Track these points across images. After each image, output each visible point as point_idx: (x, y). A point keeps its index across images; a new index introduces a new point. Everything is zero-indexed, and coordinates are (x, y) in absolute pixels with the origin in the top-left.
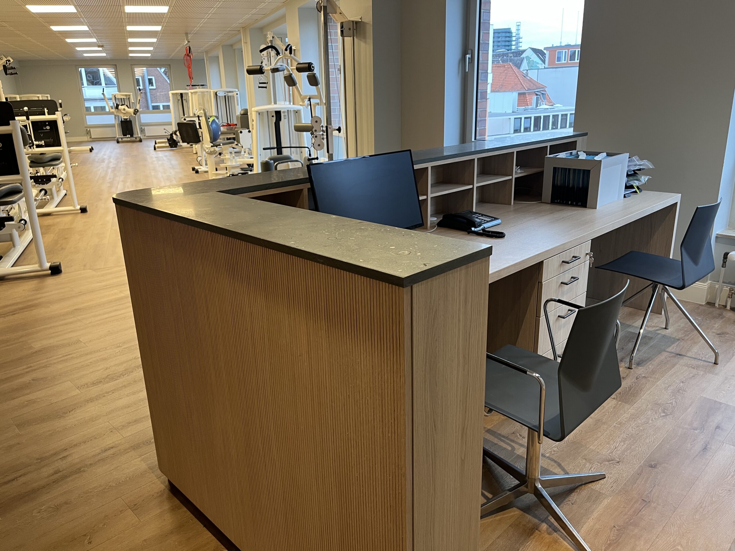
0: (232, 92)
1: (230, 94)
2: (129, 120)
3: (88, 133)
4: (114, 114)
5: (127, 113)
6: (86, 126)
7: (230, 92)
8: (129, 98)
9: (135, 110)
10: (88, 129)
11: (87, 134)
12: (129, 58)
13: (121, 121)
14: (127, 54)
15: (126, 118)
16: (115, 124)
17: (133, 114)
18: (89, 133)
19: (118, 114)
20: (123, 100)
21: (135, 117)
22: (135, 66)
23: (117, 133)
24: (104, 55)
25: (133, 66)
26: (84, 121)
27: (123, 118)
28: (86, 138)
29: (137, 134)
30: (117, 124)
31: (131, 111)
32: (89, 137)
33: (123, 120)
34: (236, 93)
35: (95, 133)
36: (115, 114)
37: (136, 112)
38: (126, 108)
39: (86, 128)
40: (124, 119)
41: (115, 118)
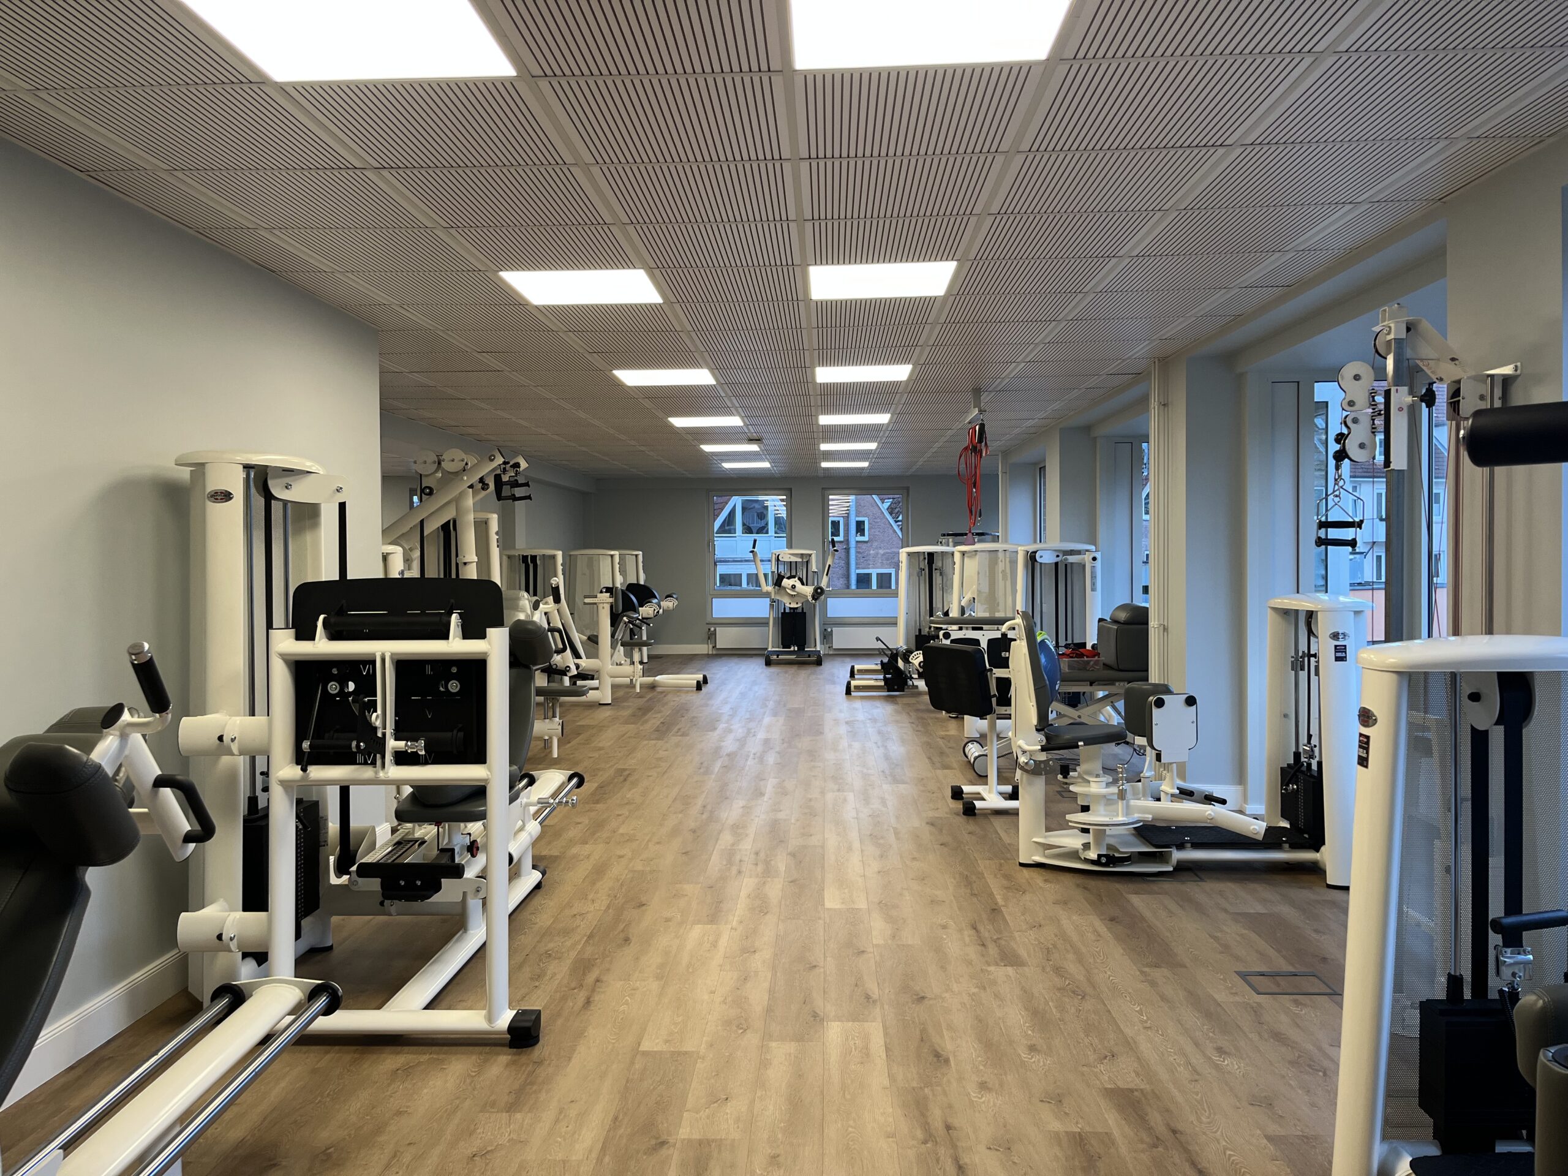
0: (1079, 552)
1: (1072, 559)
2: (800, 610)
3: (711, 637)
4: (770, 597)
5: (799, 595)
6: (709, 620)
7: (1072, 552)
8: (807, 562)
9: (816, 590)
10: (712, 629)
11: (709, 638)
12: (821, 474)
13: (784, 614)
14: (816, 463)
15: (794, 605)
16: (768, 619)
17: (810, 598)
18: (713, 636)
19: (778, 598)
20: (793, 566)
21: (814, 606)
22: (831, 492)
23: (770, 639)
24: (766, 465)
25: (827, 492)
26: (706, 607)
27: (788, 605)
28: (703, 649)
29: (813, 645)
30: (774, 619)
31: (808, 590)
32: (711, 646)
33: (787, 611)
34: (1088, 555)
35: (726, 638)
36: (773, 597)
37: (818, 593)
38: (798, 584)
39: (709, 626)
40: (790, 608)
41: (772, 606)
